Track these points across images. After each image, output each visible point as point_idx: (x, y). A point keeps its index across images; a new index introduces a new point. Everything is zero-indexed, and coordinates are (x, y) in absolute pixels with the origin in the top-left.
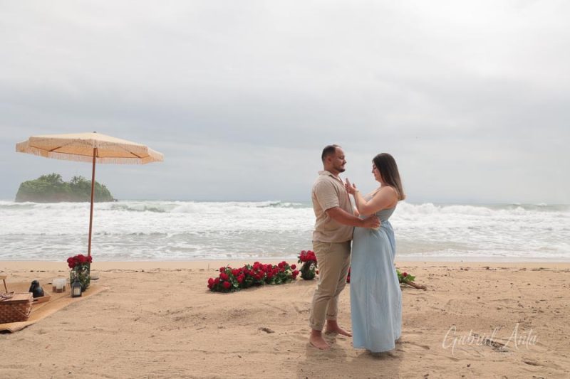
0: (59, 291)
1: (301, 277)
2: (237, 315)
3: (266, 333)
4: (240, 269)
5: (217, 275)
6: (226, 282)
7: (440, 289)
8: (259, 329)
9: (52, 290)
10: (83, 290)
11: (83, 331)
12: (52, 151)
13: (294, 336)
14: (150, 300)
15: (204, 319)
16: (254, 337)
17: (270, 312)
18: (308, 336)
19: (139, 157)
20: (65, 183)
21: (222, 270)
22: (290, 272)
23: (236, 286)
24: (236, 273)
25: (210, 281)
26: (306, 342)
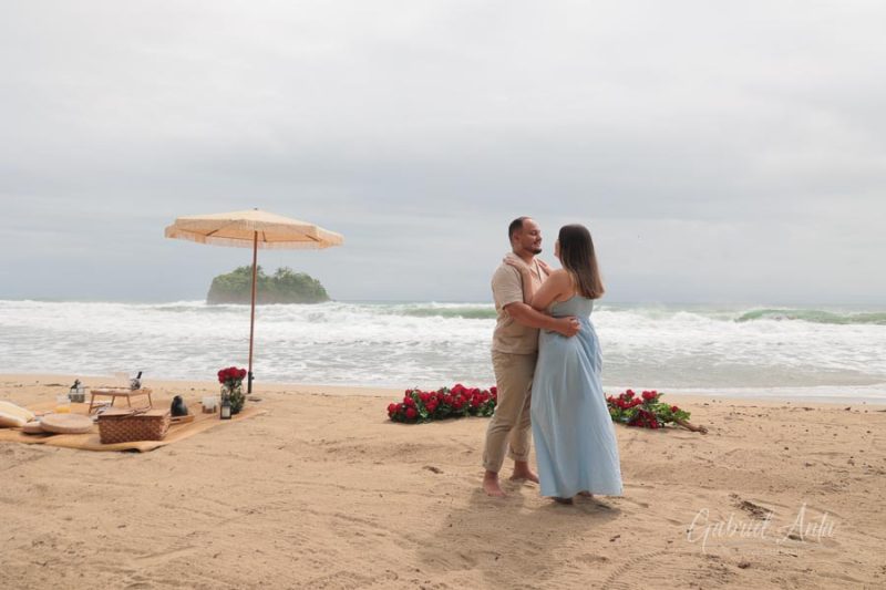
0: (209, 411)
2: (406, 451)
3: (433, 473)
4: (433, 393)
5: (399, 399)
6: (410, 410)
7: (732, 434)
8: (424, 468)
9: (201, 410)
10: (236, 411)
11: (217, 455)
12: (208, 235)
13: (465, 479)
14: (309, 427)
15: (363, 452)
16: (413, 476)
17: (451, 449)
18: (482, 480)
19: (316, 240)
20: (267, 278)
21: (409, 393)
23: (424, 415)
24: (425, 398)
25: (391, 407)
26: (476, 486)
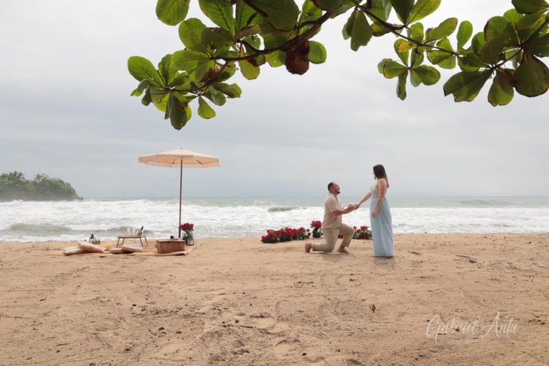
1: (313, 236)
4: (279, 231)
5: (266, 234)
6: (272, 238)
15: (273, 250)
19: (202, 164)
21: (268, 231)
22: (306, 234)
23: (278, 240)
24: (278, 233)
25: (263, 237)
